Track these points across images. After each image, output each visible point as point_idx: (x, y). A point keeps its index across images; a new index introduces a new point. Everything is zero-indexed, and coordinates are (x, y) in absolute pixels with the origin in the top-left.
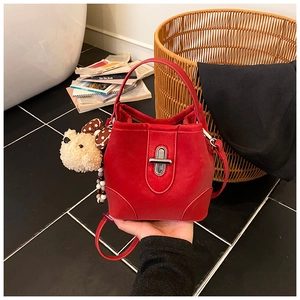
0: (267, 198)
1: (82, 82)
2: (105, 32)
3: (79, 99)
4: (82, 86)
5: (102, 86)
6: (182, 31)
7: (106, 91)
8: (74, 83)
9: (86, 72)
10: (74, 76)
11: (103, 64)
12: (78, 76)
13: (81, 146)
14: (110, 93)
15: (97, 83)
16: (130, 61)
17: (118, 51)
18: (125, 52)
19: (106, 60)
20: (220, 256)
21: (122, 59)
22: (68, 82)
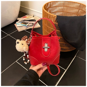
0: (75, 56)
1: (19, 22)
2: (26, 8)
3: (18, 27)
4: (19, 23)
5: (25, 23)
6: (50, 7)
7: (27, 25)
8: (17, 23)
9: (21, 19)
10: (17, 21)
11: (26, 17)
12: (18, 20)
13: (23, 44)
14: (28, 26)
15: (24, 23)
16: (33, 16)
17: (30, 13)
18: (32, 13)
19: (26, 16)
20: (63, 74)
21: (31, 16)
22: (15, 22)
